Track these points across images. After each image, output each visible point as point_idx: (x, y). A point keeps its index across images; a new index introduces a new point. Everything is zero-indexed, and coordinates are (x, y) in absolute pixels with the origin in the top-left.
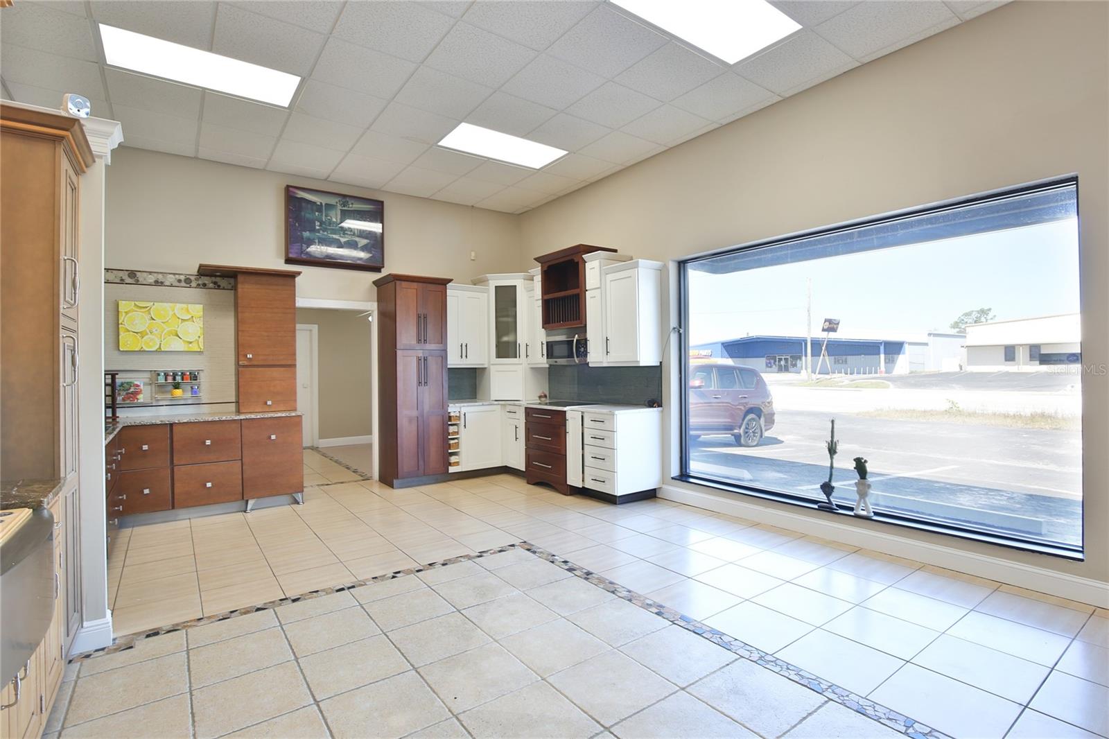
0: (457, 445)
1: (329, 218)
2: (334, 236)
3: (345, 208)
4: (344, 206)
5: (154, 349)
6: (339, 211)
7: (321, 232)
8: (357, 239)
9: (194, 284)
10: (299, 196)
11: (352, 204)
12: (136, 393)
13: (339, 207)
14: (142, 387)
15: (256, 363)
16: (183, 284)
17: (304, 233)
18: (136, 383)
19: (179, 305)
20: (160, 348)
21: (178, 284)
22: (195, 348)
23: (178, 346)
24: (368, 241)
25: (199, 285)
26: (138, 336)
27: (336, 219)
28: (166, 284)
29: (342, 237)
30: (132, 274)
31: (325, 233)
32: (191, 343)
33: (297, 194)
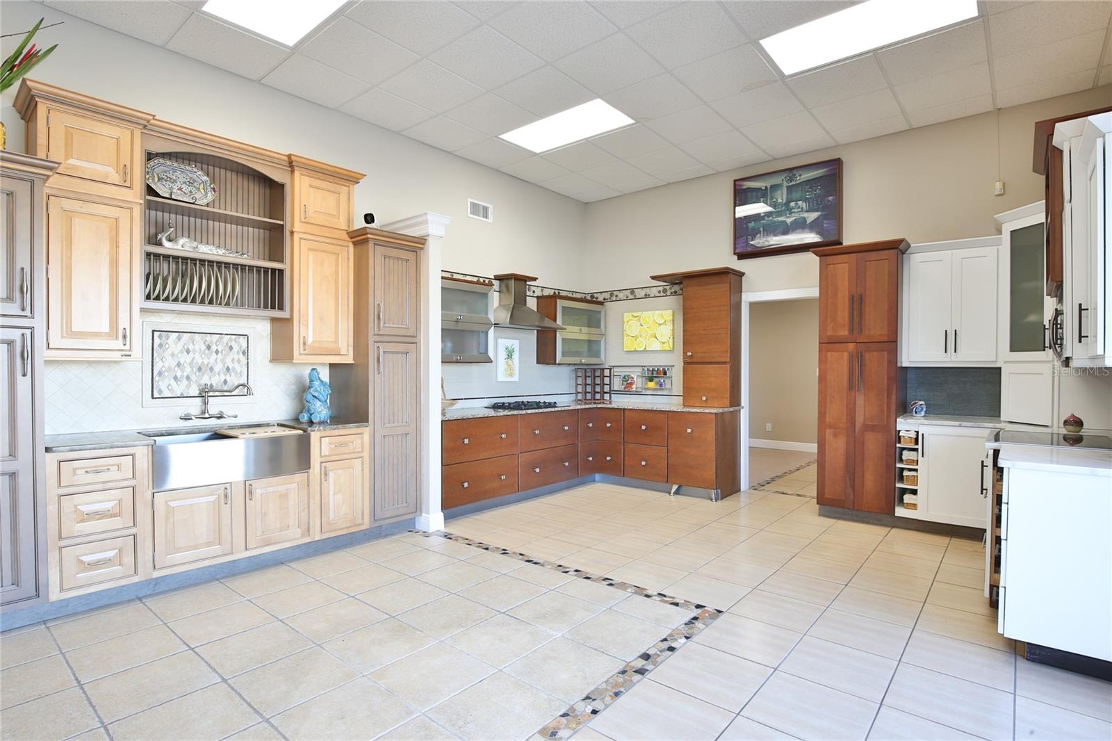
0: (915, 480)
1: (774, 200)
2: (780, 219)
3: (793, 183)
4: (791, 182)
5: (642, 349)
6: (785, 189)
7: (766, 218)
8: (806, 215)
9: (668, 293)
10: (744, 187)
11: (800, 176)
12: (631, 384)
13: (785, 184)
14: (635, 379)
15: (694, 360)
16: (662, 294)
17: (749, 224)
18: (632, 376)
19: (657, 312)
20: (645, 348)
21: (658, 295)
22: (667, 347)
23: (656, 346)
24: (819, 213)
25: (672, 293)
26: (634, 339)
27: (782, 199)
28: (651, 296)
29: (789, 217)
30: (632, 291)
31: (771, 218)
32: (664, 343)
33: (742, 185)
